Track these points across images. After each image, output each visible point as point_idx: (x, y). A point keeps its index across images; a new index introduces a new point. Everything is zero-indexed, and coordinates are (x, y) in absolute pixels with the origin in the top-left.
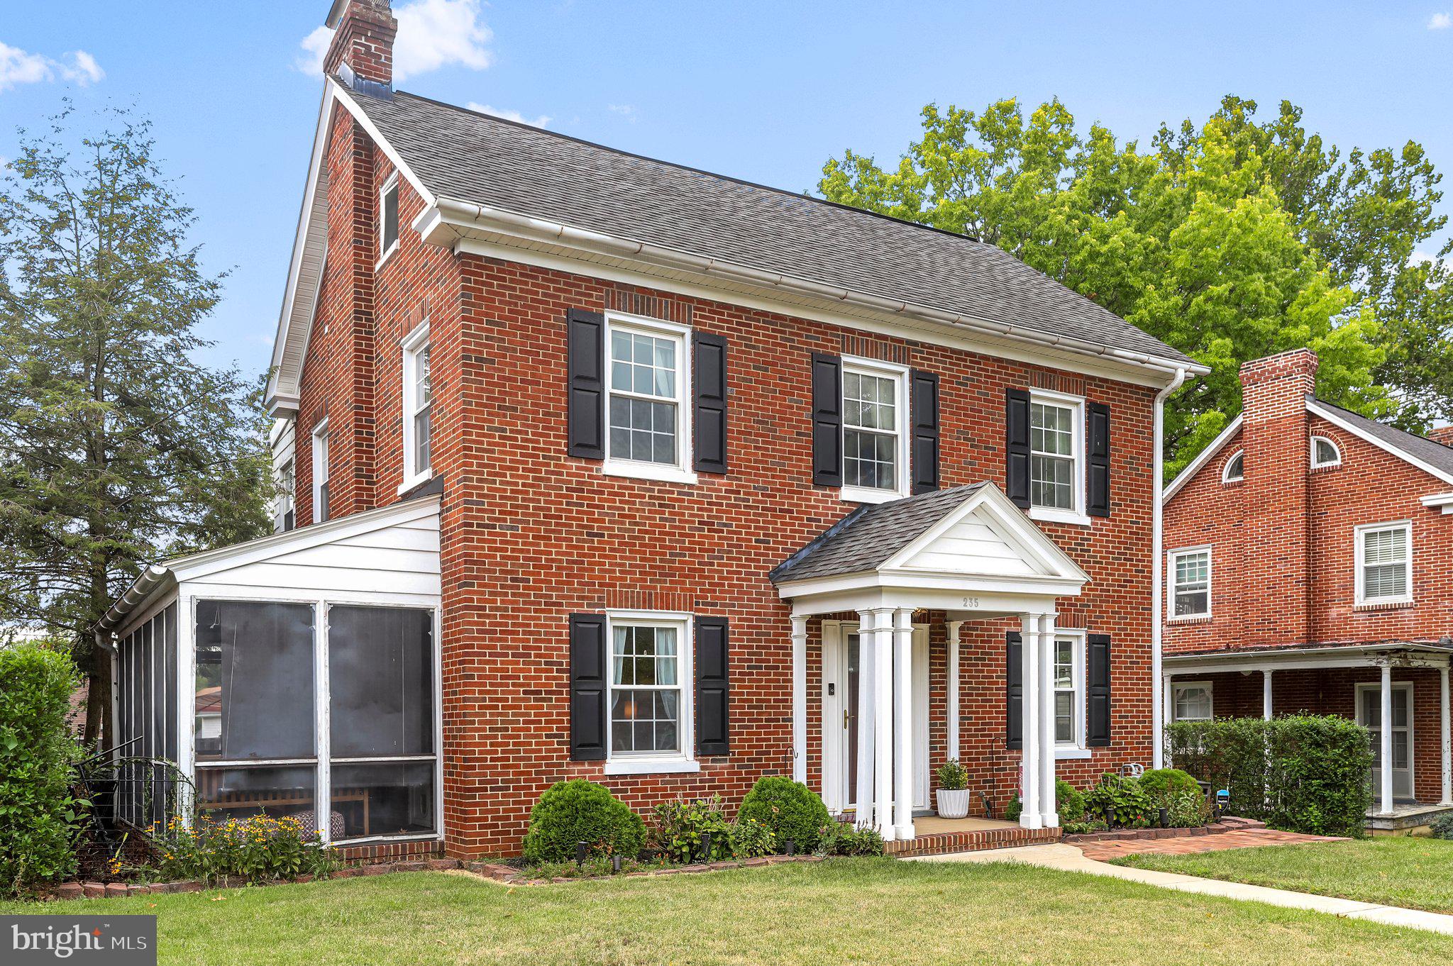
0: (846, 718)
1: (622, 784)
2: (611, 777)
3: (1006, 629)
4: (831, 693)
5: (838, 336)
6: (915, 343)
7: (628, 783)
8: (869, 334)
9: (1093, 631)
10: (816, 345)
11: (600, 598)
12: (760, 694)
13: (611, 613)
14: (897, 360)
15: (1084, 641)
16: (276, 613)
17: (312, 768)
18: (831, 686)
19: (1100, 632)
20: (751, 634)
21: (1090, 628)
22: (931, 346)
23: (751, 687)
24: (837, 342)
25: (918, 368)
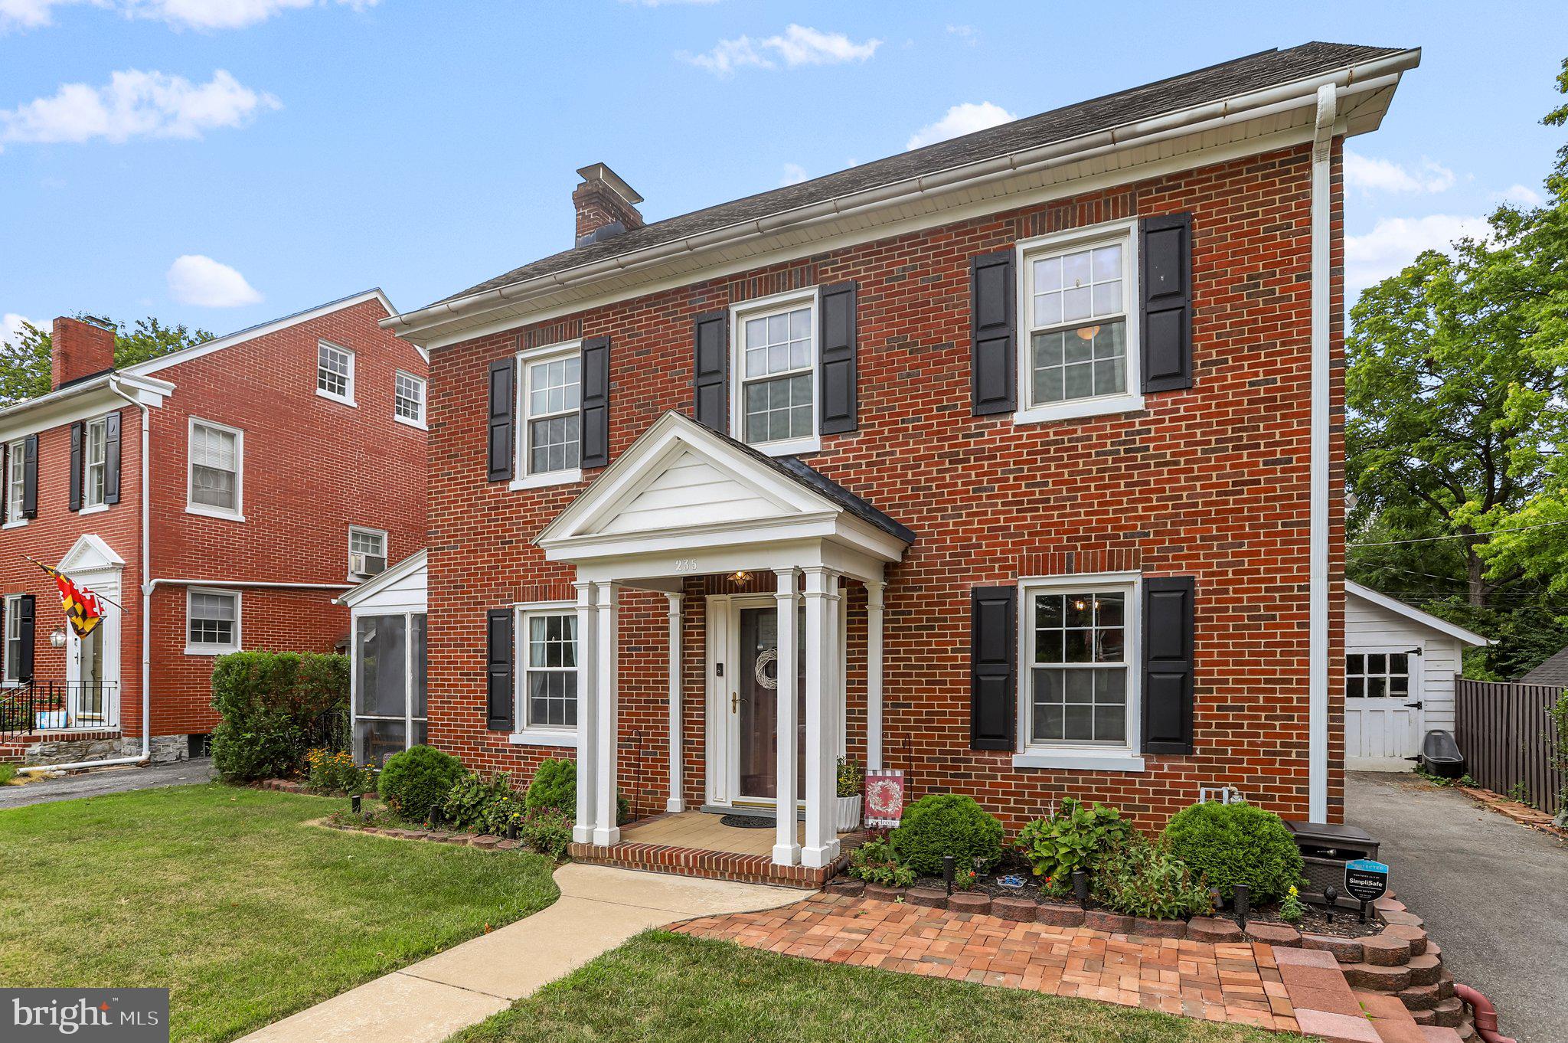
0: (734, 701)
1: (525, 752)
2: (517, 745)
3: (972, 584)
4: (720, 673)
5: (726, 287)
6: (826, 256)
7: (529, 752)
8: (763, 270)
9: (1155, 573)
10: (701, 307)
11: (509, 596)
12: (639, 675)
13: (519, 607)
14: (802, 284)
15: (1138, 588)
16: (387, 623)
17: (403, 723)
18: (720, 666)
19: (1171, 573)
20: (631, 616)
21: (1145, 568)
22: (847, 250)
23: (630, 669)
24: (725, 295)
25: (828, 283)
